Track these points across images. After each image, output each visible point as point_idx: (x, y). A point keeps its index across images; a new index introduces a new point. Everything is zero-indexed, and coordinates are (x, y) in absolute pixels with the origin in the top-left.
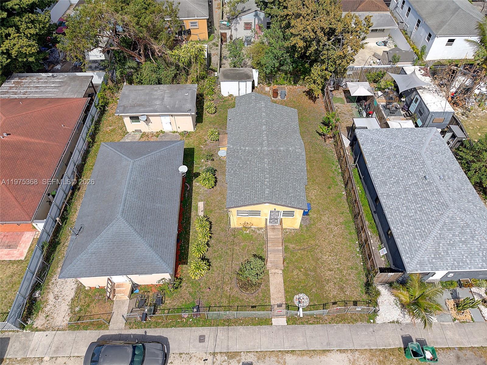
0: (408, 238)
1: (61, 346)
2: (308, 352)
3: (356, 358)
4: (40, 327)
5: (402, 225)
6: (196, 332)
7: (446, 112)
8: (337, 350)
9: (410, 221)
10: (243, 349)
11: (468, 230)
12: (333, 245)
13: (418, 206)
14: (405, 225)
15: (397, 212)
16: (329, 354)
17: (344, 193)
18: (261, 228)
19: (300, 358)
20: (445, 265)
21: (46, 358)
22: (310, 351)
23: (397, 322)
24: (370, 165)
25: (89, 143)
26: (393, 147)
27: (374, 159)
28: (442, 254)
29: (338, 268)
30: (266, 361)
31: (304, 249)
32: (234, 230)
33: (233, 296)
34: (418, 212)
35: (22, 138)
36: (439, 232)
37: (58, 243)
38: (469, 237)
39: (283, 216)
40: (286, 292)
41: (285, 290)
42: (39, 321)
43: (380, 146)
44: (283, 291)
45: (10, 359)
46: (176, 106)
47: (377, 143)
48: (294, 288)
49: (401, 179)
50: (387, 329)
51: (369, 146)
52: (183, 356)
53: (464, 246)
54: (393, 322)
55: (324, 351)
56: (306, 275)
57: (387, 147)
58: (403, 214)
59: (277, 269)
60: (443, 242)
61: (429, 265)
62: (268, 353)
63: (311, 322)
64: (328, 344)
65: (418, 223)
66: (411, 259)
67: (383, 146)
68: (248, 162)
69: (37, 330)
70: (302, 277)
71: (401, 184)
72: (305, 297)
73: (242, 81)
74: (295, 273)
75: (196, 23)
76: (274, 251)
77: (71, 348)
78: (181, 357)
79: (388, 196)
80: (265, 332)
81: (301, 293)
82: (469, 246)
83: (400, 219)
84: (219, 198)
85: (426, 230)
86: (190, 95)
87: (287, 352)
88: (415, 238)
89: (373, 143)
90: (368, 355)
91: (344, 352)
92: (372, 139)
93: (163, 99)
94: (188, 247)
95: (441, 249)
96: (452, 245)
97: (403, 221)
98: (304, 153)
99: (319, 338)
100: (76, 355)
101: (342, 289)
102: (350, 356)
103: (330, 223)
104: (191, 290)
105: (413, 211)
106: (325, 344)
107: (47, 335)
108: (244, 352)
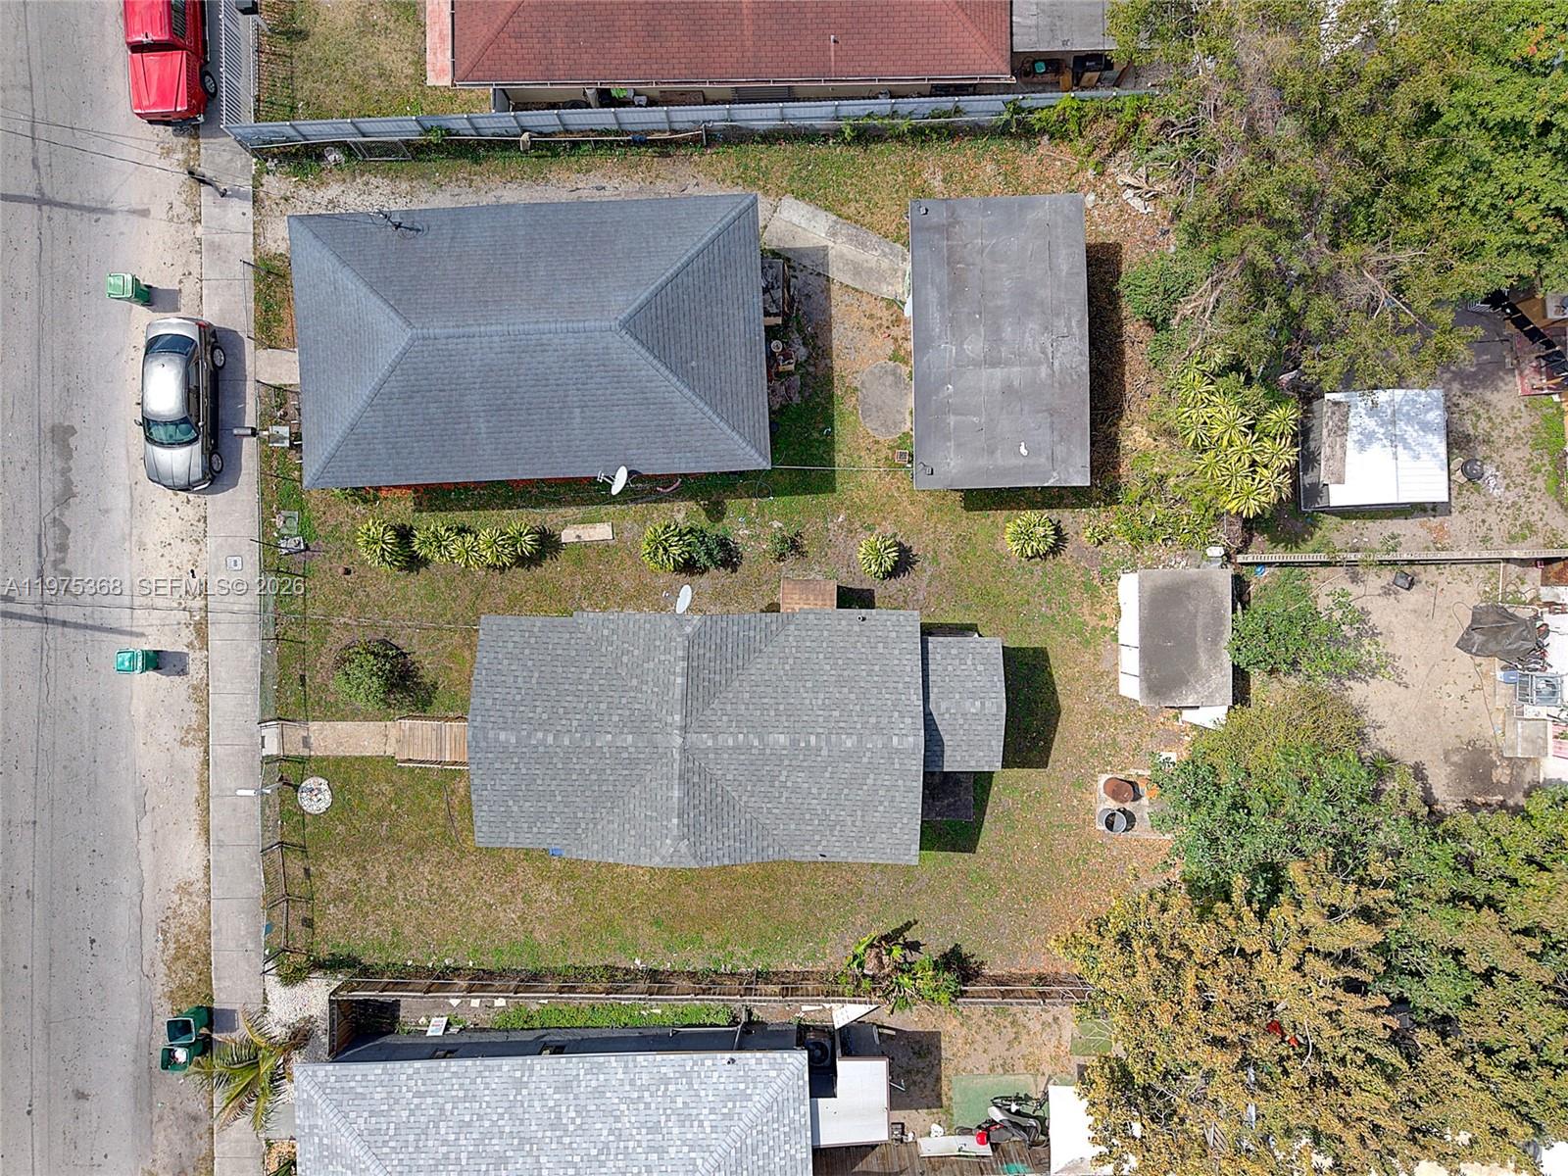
0: (377, 1096)
1: (223, 254)
2: (205, 797)
3: (196, 899)
4: (262, 190)
5: (418, 1094)
6: (247, 548)
8: (208, 861)
9: (422, 1119)
10: (214, 656)
12: (463, 898)
13: (464, 1155)
14: (416, 1101)
15: (461, 1094)
16: (202, 841)
17: (638, 962)
19: (196, 777)
22: (208, 800)
23: (266, 1010)
24: (645, 1064)
26: (693, 1155)
27: (665, 1080)
29: (396, 898)
30: (191, 703)
31: (450, 818)
33: (328, 632)
34: (444, 1149)
37: (476, 161)
40: (339, 761)
41: (344, 758)
42: (278, 184)
43: (712, 1117)
44: (342, 754)
45: (198, 152)
46: (952, 419)
47: (725, 1111)
48: (346, 782)
49: (566, 1140)
50: (250, 982)
51: (722, 1080)
52: (201, 525)
54: (265, 1000)
55: (207, 831)
56: (380, 817)
57: (701, 1136)
58: (449, 1106)
59: (398, 741)
62: (205, 709)
63: (267, 811)
64: (221, 845)
65: (411, 1138)
66: (322, 1086)
67: (706, 1124)
69: (257, 187)
70: (375, 805)
71: (548, 1134)
72: (323, 806)
73: (1142, 659)
74: (386, 788)
76: (440, 739)
77: (218, 277)
78: (199, 521)
79: (519, 1085)
80: (248, 705)
81: (333, 796)
83: (437, 1094)
84: (625, 585)
85: (385, 1150)
86: (1020, 462)
87: (207, 752)
88: (372, 1114)
89: (730, 1098)
90: (200, 925)
91: (205, 875)
92: (749, 1098)
93: (993, 365)
97: (429, 1100)
98: (657, 861)
99: (233, 824)
100: (205, 292)
101: (342, 897)
102: (198, 885)
105: (452, 1137)
106: (222, 836)
107: (244, 214)
108: (207, 657)
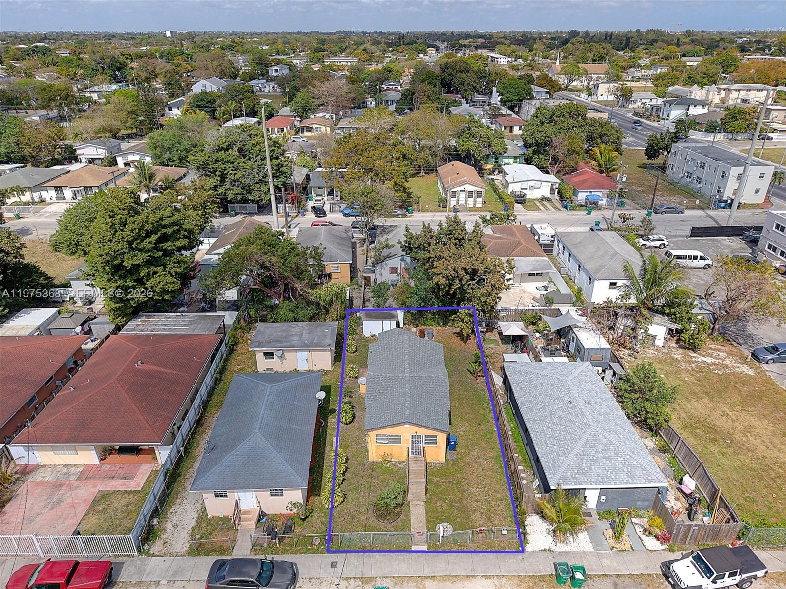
0: (552, 456)
1: (180, 570)
2: (450, 578)
3: (503, 584)
4: (156, 553)
5: (547, 445)
6: (327, 559)
7: (603, 349)
8: (482, 576)
9: (555, 441)
10: (379, 574)
11: (611, 447)
12: (482, 478)
13: (562, 427)
14: (549, 445)
15: (543, 434)
16: (473, 580)
17: (495, 429)
18: (404, 462)
19: (441, 583)
20: (589, 480)
21: (163, 582)
22: (452, 576)
23: (549, 550)
24: (518, 394)
25: (216, 379)
27: (521, 388)
28: (586, 469)
29: (486, 499)
30: (404, 586)
31: (449, 482)
32: (373, 463)
33: (370, 526)
34: (563, 433)
35: (155, 368)
36: (582, 449)
37: (179, 475)
38: (612, 453)
39: (426, 443)
40: (428, 521)
42: (157, 547)
43: (528, 376)
44: (425, 521)
45: (123, 582)
46: (315, 341)
47: (525, 374)
48: (437, 518)
49: (547, 404)
50: (538, 557)
51: (517, 377)
52: (313, 580)
53: (608, 462)
54: (545, 550)
55: (468, 577)
56: (451, 506)
58: (548, 436)
59: (419, 500)
60: (585, 458)
61: (572, 480)
62: (406, 579)
64: (472, 570)
65: (562, 442)
66: (554, 474)
68: (389, 388)
69: (153, 555)
70: (446, 507)
71: (547, 409)
72: (449, 526)
73: (386, 320)
74: (438, 504)
75: (338, 267)
76: (416, 482)
77: (190, 572)
78: (311, 582)
79: (534, 420)
80: (404, 558)
81: (445, 522)
82: (613, 462)
83: (545, 441)
84: (357, 434)
85: (569, 448)
86: (330, 332)
87: (427, 577)
88: (559, 456)
89: (521, 374)
90: (516, 581)
91: (490, 578)
92: (520, 371)
93: (302, 335)
94: (321, 480)
95: (584, 465)
96: (596, 461)
97: (548, 442)
98: (447, 380)
99: (462, 564)
100: (196, 578)
101: (489, 519)
102: (496, 583)
103: (479, 458)
104: (324, 520)
105: (558, 432)
106: (469, 570)
107: (164, 561)
108: (380, 577)
